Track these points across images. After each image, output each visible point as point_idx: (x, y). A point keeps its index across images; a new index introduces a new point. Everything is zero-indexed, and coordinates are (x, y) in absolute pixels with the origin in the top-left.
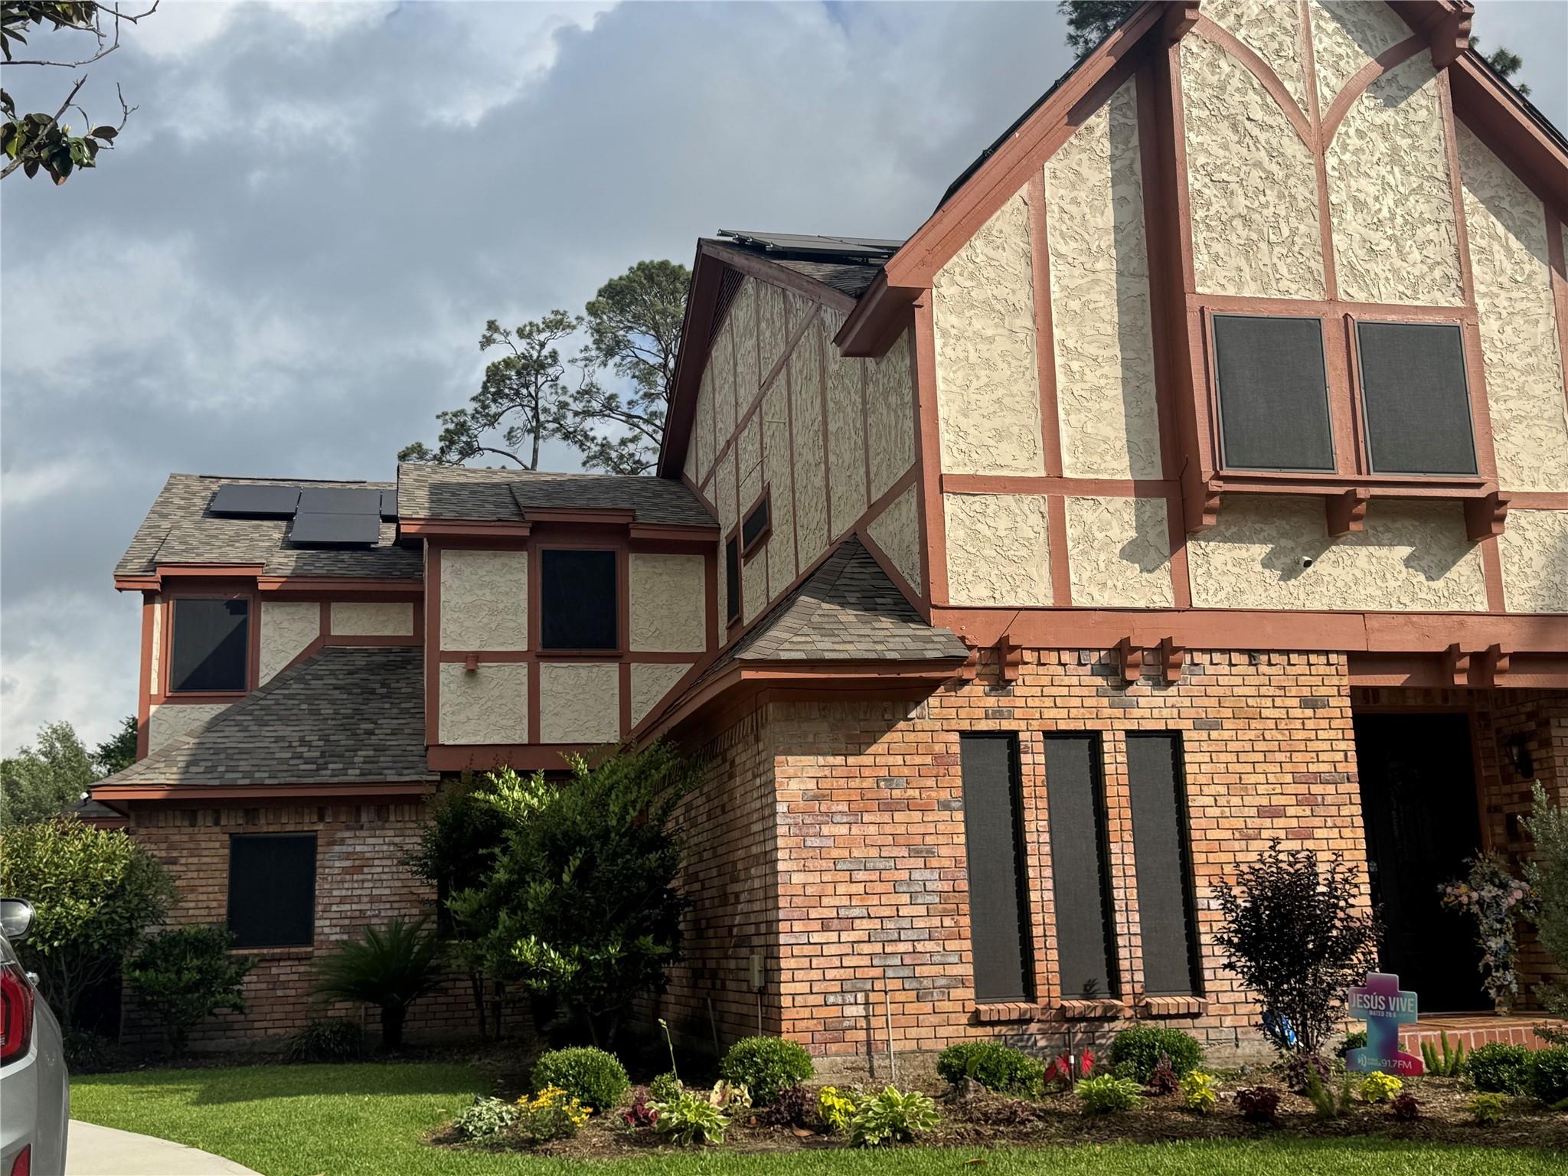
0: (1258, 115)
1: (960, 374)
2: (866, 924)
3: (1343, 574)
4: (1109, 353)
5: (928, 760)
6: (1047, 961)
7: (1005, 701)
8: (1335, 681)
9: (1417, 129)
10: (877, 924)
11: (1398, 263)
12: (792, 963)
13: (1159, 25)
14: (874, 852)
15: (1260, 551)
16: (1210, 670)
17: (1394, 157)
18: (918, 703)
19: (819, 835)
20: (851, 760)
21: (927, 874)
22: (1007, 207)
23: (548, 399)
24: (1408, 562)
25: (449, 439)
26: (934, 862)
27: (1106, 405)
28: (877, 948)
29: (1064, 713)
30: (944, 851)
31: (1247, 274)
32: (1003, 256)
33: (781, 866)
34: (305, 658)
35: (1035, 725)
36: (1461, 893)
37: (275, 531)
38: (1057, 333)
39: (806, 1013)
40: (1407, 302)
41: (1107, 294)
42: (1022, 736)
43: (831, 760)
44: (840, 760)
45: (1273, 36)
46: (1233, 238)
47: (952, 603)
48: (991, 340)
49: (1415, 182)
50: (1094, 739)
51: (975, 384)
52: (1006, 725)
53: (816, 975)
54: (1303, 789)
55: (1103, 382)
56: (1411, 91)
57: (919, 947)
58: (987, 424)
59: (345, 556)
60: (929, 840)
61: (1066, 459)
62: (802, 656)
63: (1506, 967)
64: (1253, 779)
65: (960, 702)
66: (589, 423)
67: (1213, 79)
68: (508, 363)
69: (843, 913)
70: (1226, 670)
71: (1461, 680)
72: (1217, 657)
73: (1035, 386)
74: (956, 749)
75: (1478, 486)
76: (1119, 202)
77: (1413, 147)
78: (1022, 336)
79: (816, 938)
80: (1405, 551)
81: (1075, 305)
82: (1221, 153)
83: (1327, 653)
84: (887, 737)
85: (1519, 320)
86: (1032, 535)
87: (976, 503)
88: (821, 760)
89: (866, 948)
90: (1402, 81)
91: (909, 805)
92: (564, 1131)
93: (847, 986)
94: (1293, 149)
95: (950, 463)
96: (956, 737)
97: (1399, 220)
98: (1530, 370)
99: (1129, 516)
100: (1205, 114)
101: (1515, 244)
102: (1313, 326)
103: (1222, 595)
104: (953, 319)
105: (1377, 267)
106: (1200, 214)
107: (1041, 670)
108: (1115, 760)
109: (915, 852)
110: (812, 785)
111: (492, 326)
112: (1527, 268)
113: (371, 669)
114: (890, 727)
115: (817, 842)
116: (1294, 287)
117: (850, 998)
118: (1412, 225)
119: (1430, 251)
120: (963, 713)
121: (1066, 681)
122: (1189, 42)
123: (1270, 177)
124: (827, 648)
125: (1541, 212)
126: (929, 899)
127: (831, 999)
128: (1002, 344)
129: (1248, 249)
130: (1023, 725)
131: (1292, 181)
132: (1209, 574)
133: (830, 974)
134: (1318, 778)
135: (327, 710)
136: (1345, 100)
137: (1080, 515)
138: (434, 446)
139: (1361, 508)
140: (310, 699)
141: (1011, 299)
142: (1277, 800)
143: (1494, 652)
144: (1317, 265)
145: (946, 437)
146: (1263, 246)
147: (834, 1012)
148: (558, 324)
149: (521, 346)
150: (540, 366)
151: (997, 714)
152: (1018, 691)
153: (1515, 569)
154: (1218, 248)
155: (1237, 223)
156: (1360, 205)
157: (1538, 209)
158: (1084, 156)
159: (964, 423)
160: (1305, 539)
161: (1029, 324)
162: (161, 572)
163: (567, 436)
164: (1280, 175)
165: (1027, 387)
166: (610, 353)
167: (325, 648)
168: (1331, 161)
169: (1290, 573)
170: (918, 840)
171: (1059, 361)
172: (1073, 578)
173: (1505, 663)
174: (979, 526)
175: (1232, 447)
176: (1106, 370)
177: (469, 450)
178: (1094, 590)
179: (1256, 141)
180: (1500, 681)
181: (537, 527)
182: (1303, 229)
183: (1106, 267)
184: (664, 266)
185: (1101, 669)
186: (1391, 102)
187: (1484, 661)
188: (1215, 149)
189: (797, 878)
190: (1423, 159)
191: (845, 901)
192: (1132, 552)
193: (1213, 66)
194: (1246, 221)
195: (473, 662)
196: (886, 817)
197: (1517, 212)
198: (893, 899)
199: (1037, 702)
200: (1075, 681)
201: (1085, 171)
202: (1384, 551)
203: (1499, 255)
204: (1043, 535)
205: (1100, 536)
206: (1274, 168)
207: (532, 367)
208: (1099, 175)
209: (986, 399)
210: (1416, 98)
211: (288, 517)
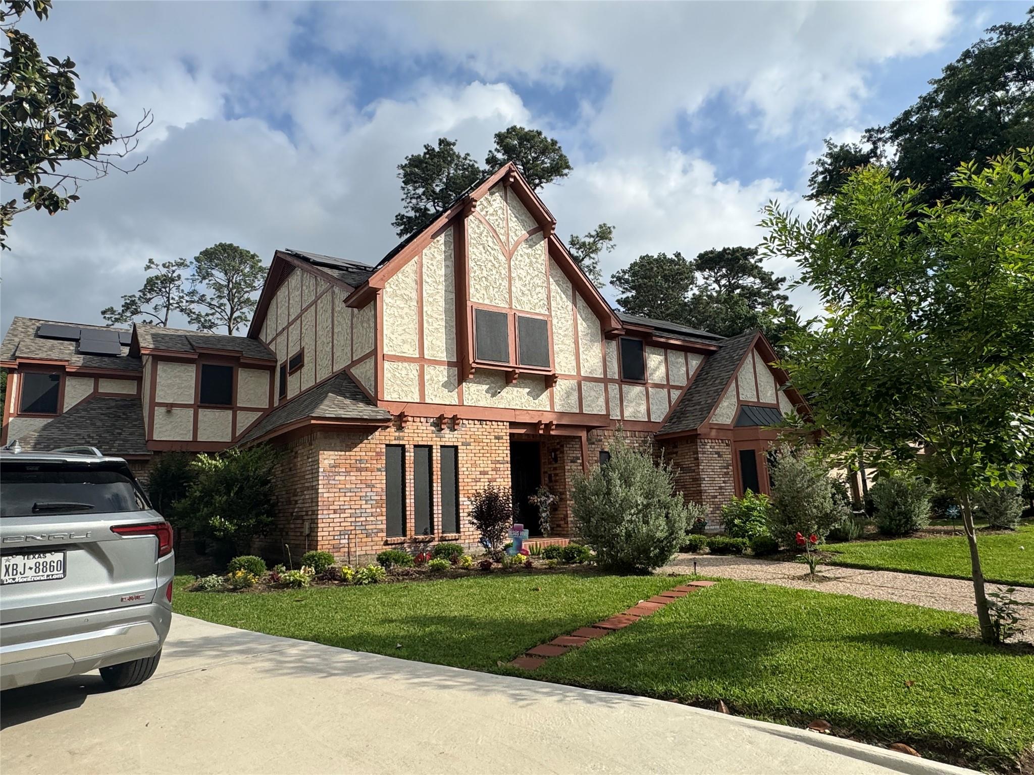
0: (491, 244)
1: (392, 319)
2: (350, 511)
3: (510, 397)
4: (441, 317)
5: (374, 454)
6: (411, 524)
7: (401, 434)
8: (505, 431)
9: (538, 256)
10: (353, 511)
11: (530, 298)
12: (323, 525)
13: (462, 211)
14: (354, 486)
15: (486, 387)
16: (468, 426)
17: (531, 264)
18: (371, 434)
19: (334, 480)
20: (347, 453)
21: (372, 494)
22: (410, 263)
23: (174, 294)
24: (528, 394)
25: (127, 307)
26: (374, 490)
27: (439, 335)
28: (353, 519)
29: (421, 439)
30: (378, 486)
31: (486, 296)
32: (408, 280)
33: (320, 491)
34: (87, 401)
35: (411, 443)
36: (535, 499)
37: (72, 347)
38: (425, 309)
39: (327, 542)
40: (532, 311)
41: (441, 297)
42: (406, 446)
43: (340, 453)
44: (343, 453)
45: (497, 220)
46: (482, 284)
47: (385, 399)
48: (402, 308)
49: (536, 273)
50: (430, 448)
51: (396, 323)
52: (401, 443)
53: (331, 529)
54: (494, 466)
55: (439, 327)
56: (536, 244)
57: (368, 519)
58: (400, 338)
59: (106, 359)
60: (373, 482)
61: (426, 352)
62: (334, 416)
63: (547, 522)
64: (479, 462)
65: (386, 434)
66: (192, 306)
67: (478, 231)
68: (157, 278)
69: (342, 507)
70: (473, 426)
71: (541, 432)
72: (470, 422)
73: (417, 326)
74: (384, 450)
75: (550, 371)
76: (447, 266)
77: (536, 262)
78: (413, 308)
79: (331, 516)
80: (527, 390)
81: (431, 300)
82: (480, 256)
83: (503, 422)
84: (360, 446)
85: (563, 320)
86: (413, 377)
87: (395, 365)
88: (336, 453)
89: (349, 520)
90: (534, 240)
91: (366, 469)
92: (247, 585)
93: (342, 533)
94: (501, 258)
95: (386, 351)
96: (384, 446)
97: (531, 285)
98: (565, 336)
99: (445, 373)
100: (475, 242)
101: (563, 296)
102: (505, 316)
103: (473, 401)
104: (390, 300)
105: (525, 299)
106: (472, 275)
107: (414, 424)
108: (437, 455)
109: (368, 486)
110: (332, 462)
111: (151, 261)
112: (566, 304)
113: (117, 407)
114: (361, 442)
115: (333, 482)
116: (500, 302)
117: (343, 537)
118: (535, 286)
119: (539, 295)
120: (387, 438)
121: (422, 428)
122: (471, 217)
123: (494, 265)
124: (342, 413)
125: (571, 287)
126: (372, 502)
127: (336, 537)
128: (406, 310)
129: (486, 288)
130: (407, 443)
131: (500, 268)
132: (469, 394)
133: (336, 529)
134: (498, 462)
135: (99, 424)
136: (517, 244)
137: (430, 371)
138: (119, 309)
139: (516, 376)
140: (90, 419)
141: (410, 295)
142: (486, 469)
143: (551, 423)
144: (507, 296)
145: (386, 341)
146: (491, 287)
147: (338, 542)
148: (181, 264)
149: (164, 271)
150: (172, 280)
151: (399, 438)
152: (406, 431)
153: (558, 398)
154: (477, 286)
155: (484, 279)
156: (520, 279)
157: (570, 285)
158: (436, 250)
159: (392, 336)
160: (499, 384)
161: (416, 304)
162: (18, 361)
163: (182, 310)
164: (497, 265)
165: (414, 326)
166: (204, 278)
167: (95, 397)
168: (512, 263)
169: (493, 395)
170: (369, 482)
171: (425, 318)
172: (426, 393)
173: (554, 427)
174: (396, 373)
175: (480, 353)
176: (440, 323)
177: (136, 312)
178: (433, 397)
179: (490, 253)
180: (552, 433)
181: (201, 355)
182: (503, 284)
183: (442, 288)
184: (231, 245)
185: (434, 424)
186: (531, 247)
187: (548, 426)
188: (477, 254)
189: (326, 495)
190: (539, 266)
191: (343, 503)
192: (445, 385)
193: (478, 227)
194: (487, 279)
195: (170, 407)
196: (359, 474)
197: (564, 286)
198: (360, 502)
199: (412, 435)
200: (425, 428)
201: (435, 255)
202: (520, 390)
203: (558, 298)
204: (417, 377)
205: (435, 379)
206: (495, 263)
207: (167, 280)
208: (440, 257)
209: (400, 329)
210: (538, 246)
211: (77, 340)
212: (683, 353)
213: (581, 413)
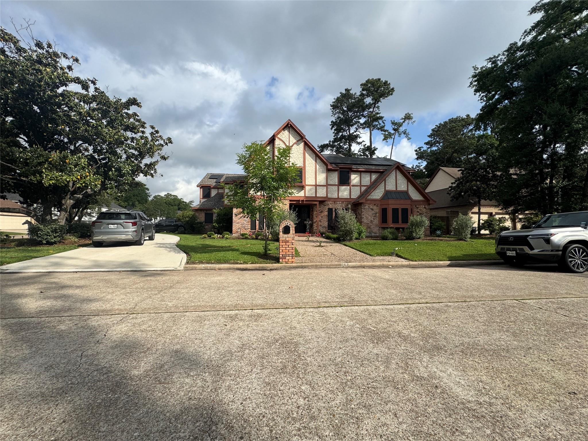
6: (257, 227)
8: (288, 202)
9: (300, 148)
11: (297, 162)
12: (234, 226)
13: (273, 138)
17: (298, 151)
28: (242, 225)
34: (216, 195)
37: (215, 180)
39: (235, 230)
45: (286, 139)
49: (299, 154)
56: (300, 144)
57: (246, 225)
69: (238, 222)
71: (300, 203)
75: (303, 184)
79: (236, 224)
80: (296, 190)
85: (311, 167)
98: (311, 172)
101: (312, 159)
110: (236, 211)
112: (312, 162)
117: (239, 229)
118: (299, 158)
119: (300, 161)
122: (276, 140)
125: (315, 156)
126: (247, 221)
133: (237, 227)
136: (293, 145)
140: (215, 199)
143: (304, 200)
153: (307, 192)
156: (293, 156)
162: (202, 185)
167: (218, 193)
181: (235, 182)
189: (234, 219)
190: (301, 151)
193: (279, 142)
197: (312, 156)
198: (243, 221)
203: (309, 160)
212: (369, 174)
213: (316, 196)
